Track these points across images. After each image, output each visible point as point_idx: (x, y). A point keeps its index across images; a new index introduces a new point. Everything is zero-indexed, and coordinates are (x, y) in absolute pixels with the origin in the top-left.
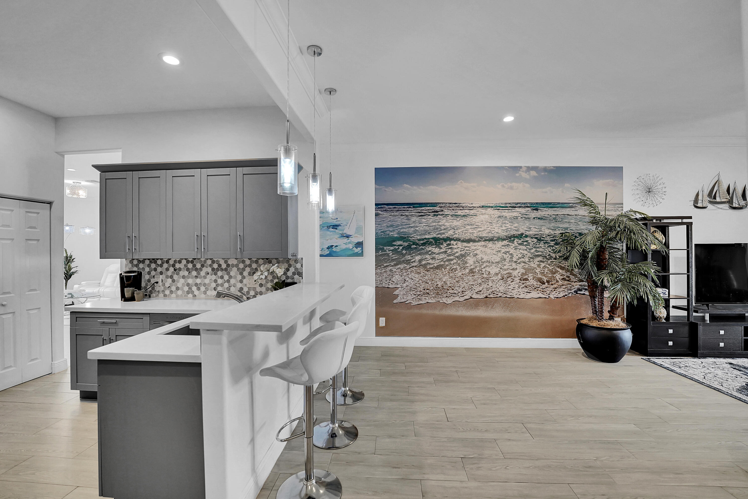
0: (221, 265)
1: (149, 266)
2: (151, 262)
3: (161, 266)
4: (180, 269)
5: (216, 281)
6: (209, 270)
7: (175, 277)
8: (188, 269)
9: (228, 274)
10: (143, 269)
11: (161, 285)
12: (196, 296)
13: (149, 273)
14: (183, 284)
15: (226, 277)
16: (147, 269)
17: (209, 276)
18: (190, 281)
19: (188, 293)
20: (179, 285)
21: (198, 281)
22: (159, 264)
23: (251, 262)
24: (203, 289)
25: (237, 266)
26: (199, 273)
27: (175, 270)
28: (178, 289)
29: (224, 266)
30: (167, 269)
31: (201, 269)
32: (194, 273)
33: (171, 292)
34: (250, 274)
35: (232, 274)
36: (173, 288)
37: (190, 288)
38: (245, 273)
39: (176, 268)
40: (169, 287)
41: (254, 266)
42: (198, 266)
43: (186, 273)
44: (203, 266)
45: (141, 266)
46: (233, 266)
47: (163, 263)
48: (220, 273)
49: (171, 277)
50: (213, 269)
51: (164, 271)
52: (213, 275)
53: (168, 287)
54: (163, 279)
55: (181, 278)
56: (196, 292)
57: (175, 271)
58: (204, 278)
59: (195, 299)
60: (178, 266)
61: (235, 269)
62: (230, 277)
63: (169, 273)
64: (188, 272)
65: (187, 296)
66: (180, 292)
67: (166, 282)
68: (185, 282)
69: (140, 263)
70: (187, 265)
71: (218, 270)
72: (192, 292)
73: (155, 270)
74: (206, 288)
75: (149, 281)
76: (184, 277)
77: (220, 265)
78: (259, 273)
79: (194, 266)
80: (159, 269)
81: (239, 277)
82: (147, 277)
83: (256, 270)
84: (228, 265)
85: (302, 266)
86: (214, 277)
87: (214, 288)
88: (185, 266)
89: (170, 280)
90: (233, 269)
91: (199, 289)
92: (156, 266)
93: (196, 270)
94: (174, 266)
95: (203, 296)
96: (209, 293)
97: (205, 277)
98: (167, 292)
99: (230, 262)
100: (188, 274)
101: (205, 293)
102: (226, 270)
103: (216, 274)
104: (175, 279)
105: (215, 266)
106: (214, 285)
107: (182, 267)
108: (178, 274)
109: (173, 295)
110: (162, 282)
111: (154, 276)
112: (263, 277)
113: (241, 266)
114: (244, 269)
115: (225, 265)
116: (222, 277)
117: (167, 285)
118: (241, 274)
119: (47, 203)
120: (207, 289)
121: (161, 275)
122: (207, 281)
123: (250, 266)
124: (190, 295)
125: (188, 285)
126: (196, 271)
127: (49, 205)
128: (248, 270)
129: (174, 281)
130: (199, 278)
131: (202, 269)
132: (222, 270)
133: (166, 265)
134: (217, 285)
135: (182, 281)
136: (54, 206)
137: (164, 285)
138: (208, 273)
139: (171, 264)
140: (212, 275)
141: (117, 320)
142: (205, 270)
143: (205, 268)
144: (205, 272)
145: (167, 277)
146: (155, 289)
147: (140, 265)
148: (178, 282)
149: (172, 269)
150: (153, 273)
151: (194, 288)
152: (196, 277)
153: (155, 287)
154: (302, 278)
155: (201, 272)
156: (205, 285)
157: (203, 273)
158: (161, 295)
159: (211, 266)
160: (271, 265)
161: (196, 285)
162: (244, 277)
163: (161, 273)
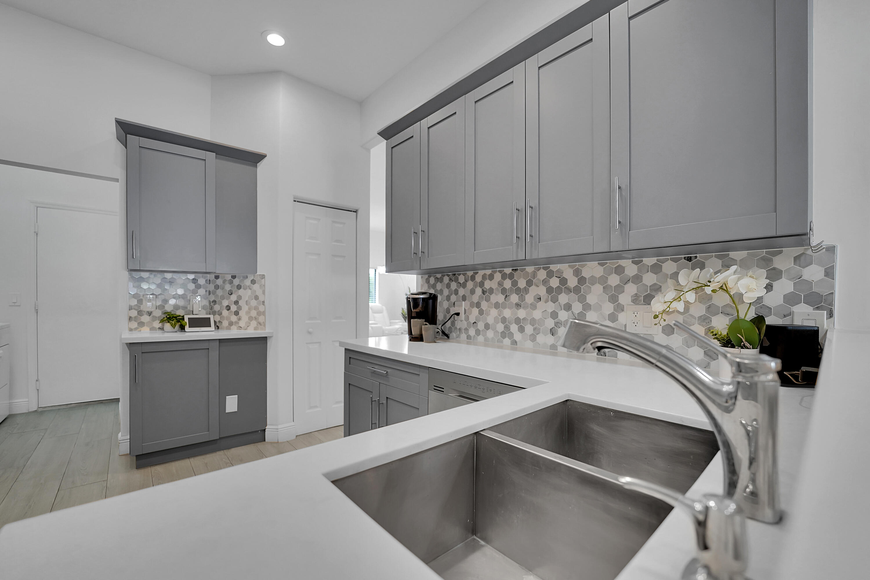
0: (567, 280)
1: (448, 286)
2: (450, 280)
3: (464, 285)
4: (491, 291)
5: (554, 315)
6: (542, 291)
7: (484, 305)
8: (504, 291)
9: (582, 299)
10: (441, 291)
11: (463, 319)
12: (516, 342)
13: (448, 298)
14: (496, 318)
15: (577, 308)
16: (446, 292)
17: (540, 304)
18: (507, 313)
19: (504, 335)
20: (490, 320)
21: (522, 313)
22: (461, 282)
23: (639, 270)
24: (529, 329)
25: (603, 280)
26: (522, 299)
27: (484, 292)
28: (487, 327)
29: (573, 282)
30: (473, 292)
31: (526, 290)
32: (514, 298)
33: (478, 332)
34: (635, 300)
35: (591, 299)
36: (481, 326)
37: (507, 328)
38: (625, 299)
39: (485, 290)
40: (475, 322)
41: (649, 279)
42: (522, 283)
43: (500, 298)
44: (530, 283)
45: (439, 286)
46: (593, 280)
47: (466, 281)
48: (563, 298)
49: (478, 305)
50: (550, 290)
51: (468, 294)
52: (550, 303)
53: (473, 323)
54: (466, 309)
55: (492, 308)
56: (518, 336)
57: (484, 294)
58: (531, 308)
59: (516, 349)
60: (488, 284)
61: (598, 289)
62: (587, 307)
63: (475, 298)
64: (504, 297)
65: (502, 342)
66: (490, 334)
67: (471, 313)
68: (500, 316)
69: (438, 281)
70: (503, 283)
71: (559, 290)
72: (511, 335)
73: (456, 292)
74: (534, 329)
75: (448, 311)
76: (497, 305)
77: (563, 281)
78: (670, 293)
79: (515, 283)
80: (462, 292)
81: (608, 308)
82: (446, 304)
83: (657, 289)
84: (582, 280)
85: (829, 273)
86: (551, 307)
87: (551, 330)
88: (500, 284)
89: (476, 311)
90: (593, 288)
91: (522, 329)
92: (457, 286)
93: (518, 291)
94: (482, 284)
95: (529, 344)
96: (541, 339)
97: (534, 307)
98: (472, 332)
99: (586, 273)
100: (504, 300)
101: (533, 338)
102: (577, 290)
103: (555, 300)
104: (484, 309)
105: (555, 282)
106: (550, 323)
107: (494, 287)
108: (488, 300)
109: (481, 338)
110: (465, 313)
111: (454, 303)
112: (680, 306)
113: (614, 280)
114: (620, 289)
115: (576, 279)
116: (568, 307)
117: (472, 320)
118: (613, 299)
119: (353, 212)
120: (537, 331)
121: (463, 302)
122: (537, 314)
123: (637, 279)
124: (507, 341)
125: (504, 320)
126: (518, 294)
127: (355, 213)
128: (631, 289)
129: (481, 312)
130: (523, 308)
131: (528, 289)
132: (569, 290)
133: (470, 285)
134: (558, 323)
135: (494, 312)
136: (359, 213)
137: (467, 318)
138: (540, 299)
139: (477, 283)
140: (546, 302)
141: (389, 370)
142: (534, 291)
143: (533, 287)
144: (534, 296)
145: (472, 305)
146: (456, 326)
147: (437, 285)
148: (488, 314)
149: (479, 291)
150: (453, 298)
151: (514, 328)
152: (518, 305)
153: (456, 322)
154: (831, 315)
155: (527, 296)
156: (533, 322)
157: (529, 298)
158: (464, 336)
159: (545, 282)
160: (710, 270)
161: (518, 321)
162: (620, 308)
163: (464, 298)
